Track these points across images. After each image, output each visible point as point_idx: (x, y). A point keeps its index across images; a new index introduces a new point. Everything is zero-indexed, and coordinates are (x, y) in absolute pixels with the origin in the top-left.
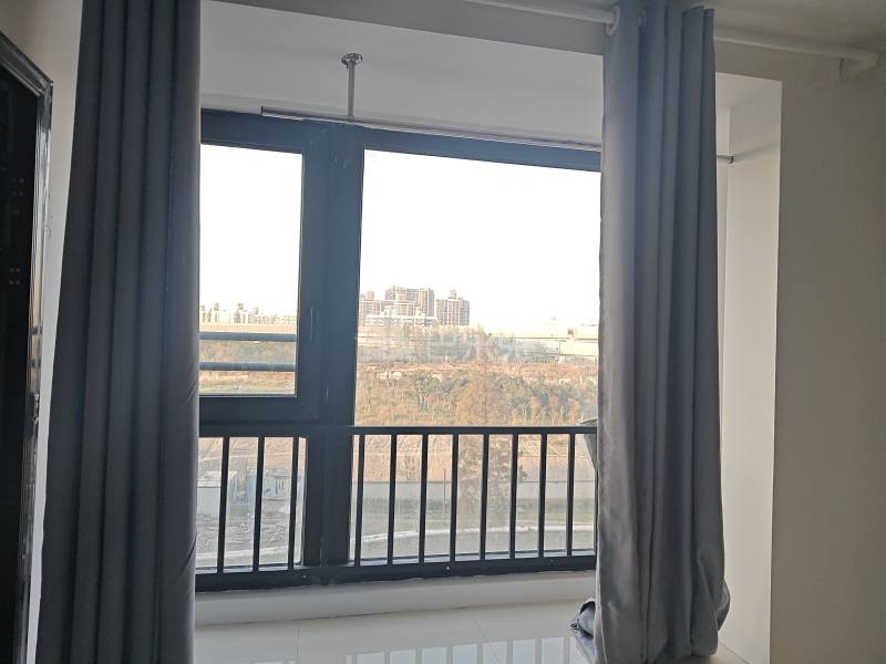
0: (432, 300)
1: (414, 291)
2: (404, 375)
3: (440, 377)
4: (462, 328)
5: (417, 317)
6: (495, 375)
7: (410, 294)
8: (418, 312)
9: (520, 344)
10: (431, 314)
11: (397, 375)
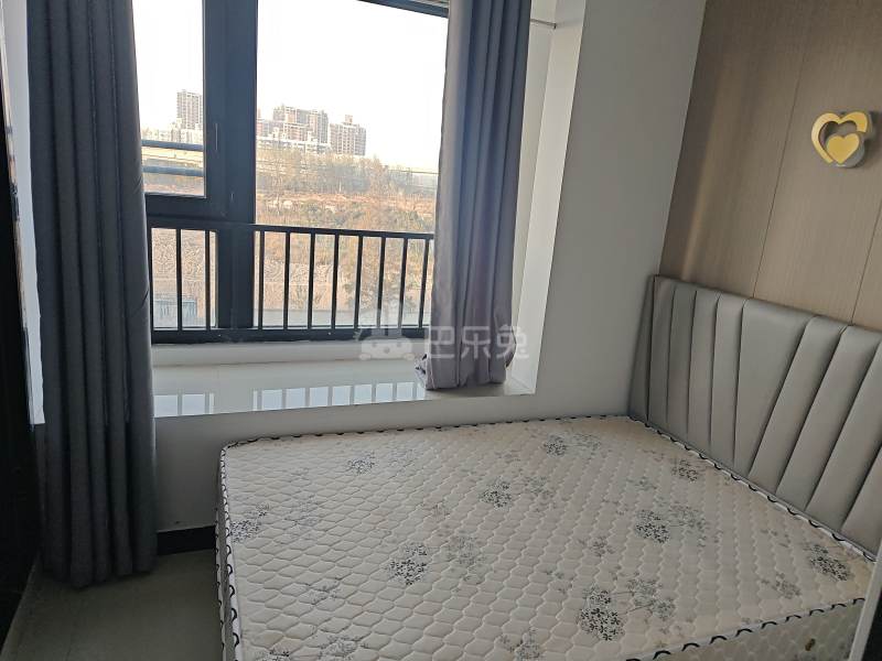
0: (325, 125)
1: (306, 112)
2: (295, 204)
3: (332, 208)
4: (357, 158)
5: (309, 142)
6: (389, 210)
7: (301, 115)
8: (309, 137)
9: (417, 178)
10: (325, 140)
11: (288, 204)
